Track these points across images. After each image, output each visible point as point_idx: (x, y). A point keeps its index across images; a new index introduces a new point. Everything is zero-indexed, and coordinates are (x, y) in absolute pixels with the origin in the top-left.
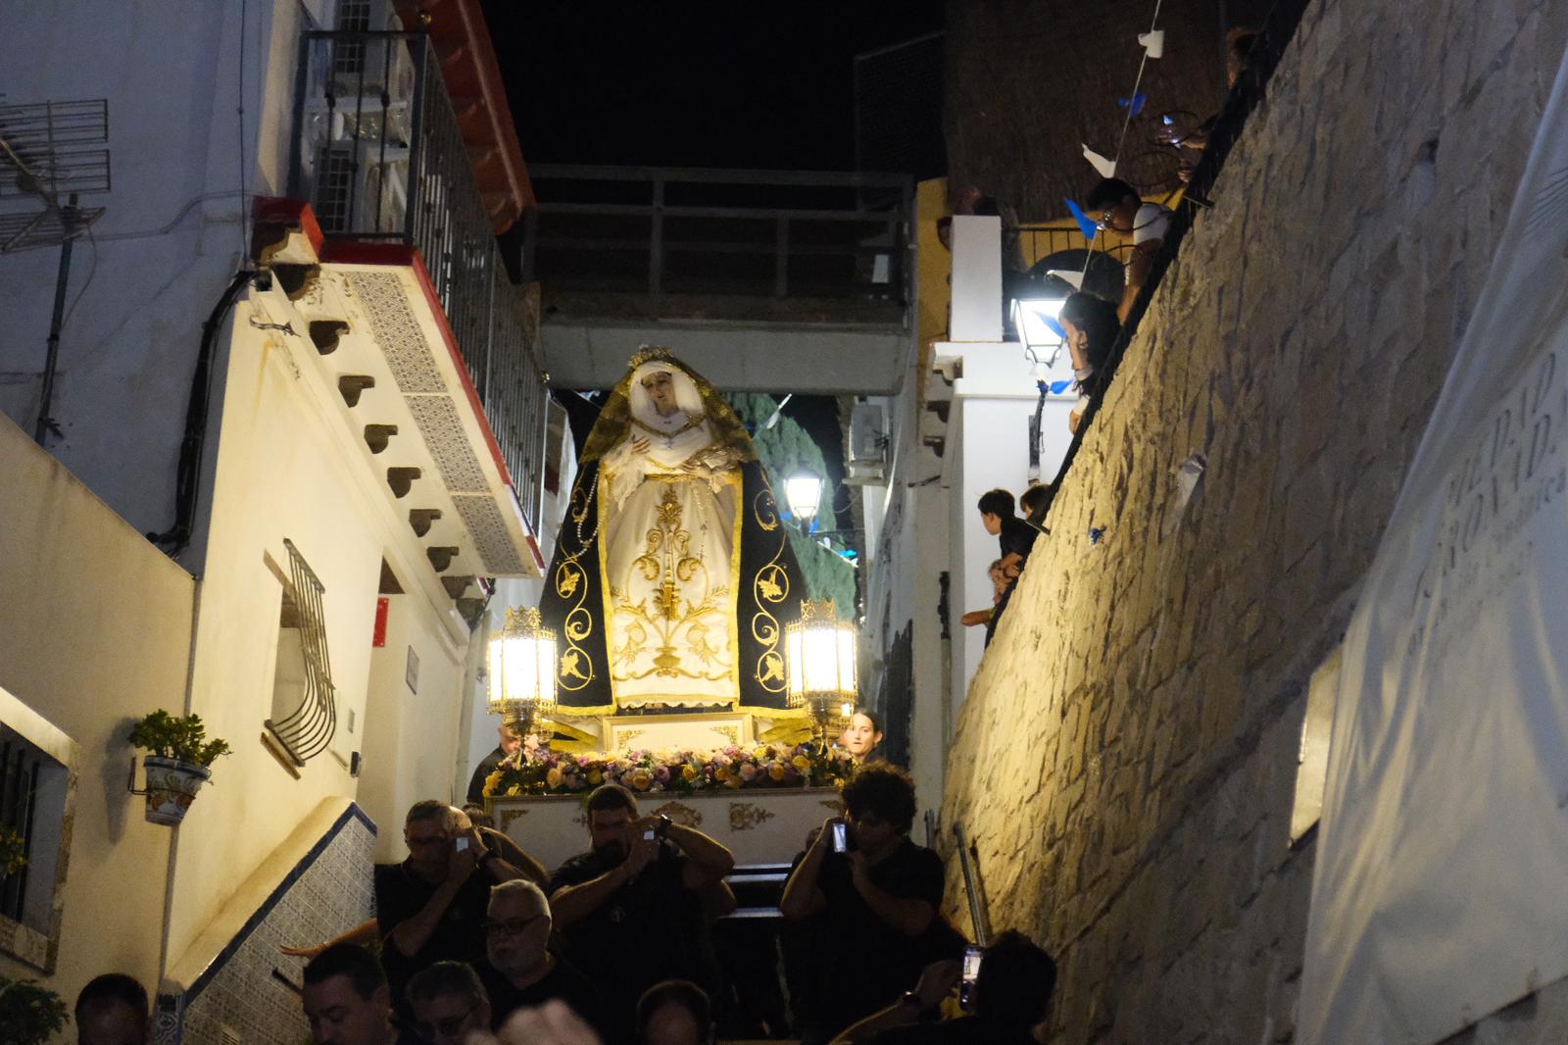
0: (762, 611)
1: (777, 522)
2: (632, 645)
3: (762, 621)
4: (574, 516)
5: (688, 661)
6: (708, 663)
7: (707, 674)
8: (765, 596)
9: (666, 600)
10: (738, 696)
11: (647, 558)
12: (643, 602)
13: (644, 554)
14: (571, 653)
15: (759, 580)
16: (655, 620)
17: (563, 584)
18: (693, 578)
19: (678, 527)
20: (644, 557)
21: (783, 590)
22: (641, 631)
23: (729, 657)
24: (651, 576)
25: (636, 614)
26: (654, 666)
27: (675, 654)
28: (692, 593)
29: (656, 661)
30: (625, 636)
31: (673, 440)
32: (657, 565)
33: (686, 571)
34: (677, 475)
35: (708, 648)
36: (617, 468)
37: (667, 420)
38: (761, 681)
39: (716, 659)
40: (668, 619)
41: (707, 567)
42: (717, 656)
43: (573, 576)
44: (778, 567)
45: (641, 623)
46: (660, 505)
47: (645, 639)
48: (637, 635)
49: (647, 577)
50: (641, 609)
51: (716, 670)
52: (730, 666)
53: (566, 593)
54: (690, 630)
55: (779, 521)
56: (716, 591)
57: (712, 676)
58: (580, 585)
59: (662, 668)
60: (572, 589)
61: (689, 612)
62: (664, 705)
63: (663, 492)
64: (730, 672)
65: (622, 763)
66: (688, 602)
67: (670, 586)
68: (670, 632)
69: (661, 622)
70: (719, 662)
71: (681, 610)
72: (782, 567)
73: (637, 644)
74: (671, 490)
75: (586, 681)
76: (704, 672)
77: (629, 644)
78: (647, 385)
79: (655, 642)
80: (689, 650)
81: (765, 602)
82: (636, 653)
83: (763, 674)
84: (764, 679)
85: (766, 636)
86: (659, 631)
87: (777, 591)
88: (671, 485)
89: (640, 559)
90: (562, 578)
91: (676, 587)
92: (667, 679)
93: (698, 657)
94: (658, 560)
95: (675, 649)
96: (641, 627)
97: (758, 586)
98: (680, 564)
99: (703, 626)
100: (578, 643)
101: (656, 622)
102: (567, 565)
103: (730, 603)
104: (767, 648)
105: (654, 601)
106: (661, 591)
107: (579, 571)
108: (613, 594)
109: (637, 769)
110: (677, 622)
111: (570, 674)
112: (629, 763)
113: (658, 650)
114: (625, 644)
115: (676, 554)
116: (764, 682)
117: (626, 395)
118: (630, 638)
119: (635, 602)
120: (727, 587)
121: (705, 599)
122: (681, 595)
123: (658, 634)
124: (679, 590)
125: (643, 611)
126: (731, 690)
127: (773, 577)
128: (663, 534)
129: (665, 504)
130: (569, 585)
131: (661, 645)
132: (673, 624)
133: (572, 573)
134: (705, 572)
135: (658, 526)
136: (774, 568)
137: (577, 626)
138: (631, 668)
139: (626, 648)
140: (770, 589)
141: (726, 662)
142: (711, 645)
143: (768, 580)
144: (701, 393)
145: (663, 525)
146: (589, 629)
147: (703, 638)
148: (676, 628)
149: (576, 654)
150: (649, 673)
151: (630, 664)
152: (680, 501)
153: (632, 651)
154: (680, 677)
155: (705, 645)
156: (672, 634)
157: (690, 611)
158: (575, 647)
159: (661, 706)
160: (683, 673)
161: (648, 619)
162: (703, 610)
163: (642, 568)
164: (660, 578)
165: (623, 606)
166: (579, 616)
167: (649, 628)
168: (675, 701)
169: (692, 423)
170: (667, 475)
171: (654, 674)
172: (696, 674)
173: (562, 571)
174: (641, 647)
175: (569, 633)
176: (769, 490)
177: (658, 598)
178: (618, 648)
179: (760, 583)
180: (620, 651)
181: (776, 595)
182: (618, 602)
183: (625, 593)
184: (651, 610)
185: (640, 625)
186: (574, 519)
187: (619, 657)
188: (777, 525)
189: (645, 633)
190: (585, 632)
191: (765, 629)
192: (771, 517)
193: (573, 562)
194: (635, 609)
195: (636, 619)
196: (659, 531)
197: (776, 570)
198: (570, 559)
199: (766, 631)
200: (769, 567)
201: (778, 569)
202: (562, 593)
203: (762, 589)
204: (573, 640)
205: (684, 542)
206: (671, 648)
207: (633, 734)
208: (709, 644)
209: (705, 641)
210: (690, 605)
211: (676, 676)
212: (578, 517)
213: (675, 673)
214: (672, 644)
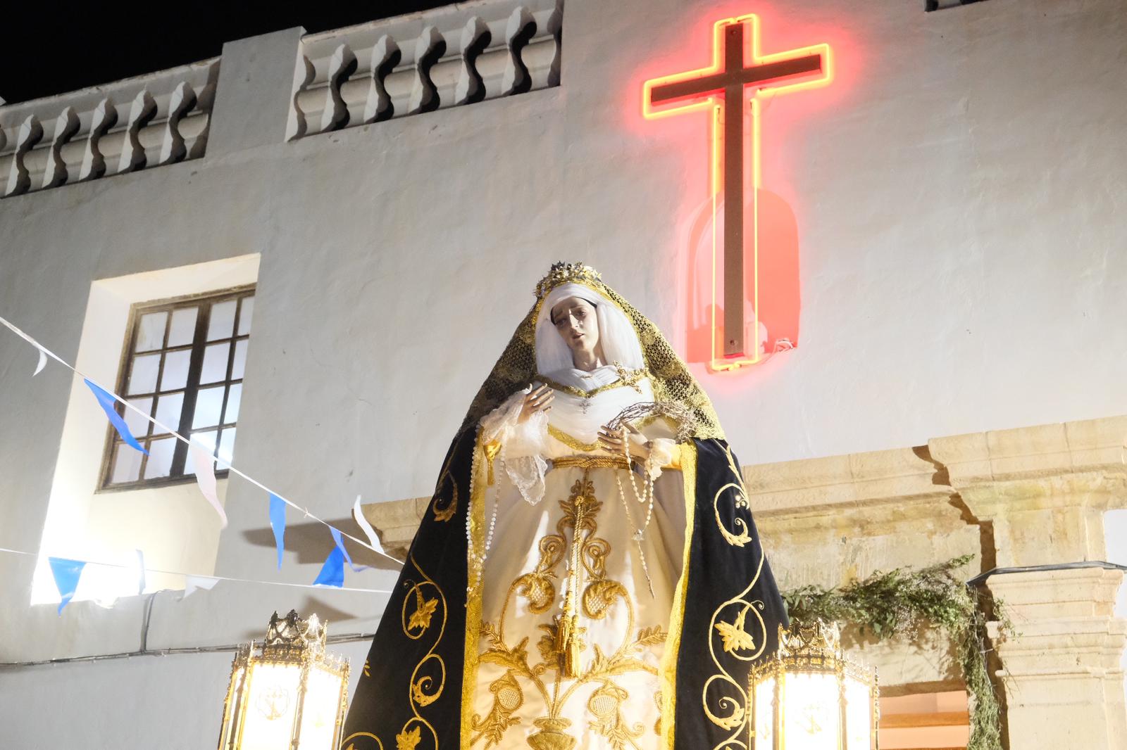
0: (721, 673)
1: (749, 536)
2: (498, 714)
3: (719, 690)
4: (436, 512)
8: (728, 648)
9: (559, 642)
11: (538, 578)
12: (524, 642)
13: (534, 571)
14: (411, 728)
15: (717, 621)
16: (538, 673)
17: (413, 618)
18: (607, 612)
19: (592, 533)
20: (533, 575)
21: (758, 642)
22: (514, 690)
23: (658, 746)
24: (539, 604)
25: (511, 662)
27: (566, 731)
28: (603, 635)
29: (532, 740)
30: (490, 698)
31: (590, 401)
32: (552, 587)
33: (595, 602)
34: (596, 458)
35: (623, 726)
37: (587, 373)
40: (560, 673)
41: (631, 595)
42: (638, 741)
43: (428, 605)
44: (749, 605)
45: (517, 678)
46: (566, 499)
47: (520, 703)
48: (507, 696)
49: (532, 606)
50: (519, 655)
53: (416, 631)
54: (593, 696)
55: (752, 533)
56: (645, 636)
58: (437, 617)
60: (425, 624)
61: (594, 667)
63: (574, 484)
66: (597, 648)
67: (568, 620)
68: (560, 695)
69: (549, 676)
72: (756, 606)
73: (508, 712)
74: (585, 479)
77: (494, 709)
80: (591, 726)
81: (726, 658)
82: (504, 728)
85: (728, 712)
86: (544, 693)
87: (747, 641)
88: (587, 471)
89: (524, 578)
90: (412, 608)
91: (578, 623)
93: (606, 739)
94: (556, 582)
96: (514, 683)
97: (716, 631)
98: (589, 589)
99: (617, 689)
100: (423, 711)
101: (541, 677)
102: (420, 587)
104: (727, 734)
105: (540, 643)
106: (554, 629)
107: (438, 597)
110: (574, 681)
113: (537, 722)
114: (489, 710)
115: (585, 574)
117: (528, 341)
118: (497, 702)
119: (510, 644)
120: (662, 631)
121: (626, 646)
122: (588, 639)
123: (540, 695)
124: (582, 630)
125: (522, 658)
127: (741, 619)
128: (566, 541)
129: (573, 499)
130: (421, 620)
131: (544, 714)
132: (566, 684)
133: (427, 600)
134: (629, 603)
135: (559, 530)
136: (743, 606)
137: (426, 682)
139: (489, 717)
140: (736, 637)
143: (732, 623)
144: (641, 340)
145: (567, 530)
146: (441, 688)
147: (615, 709)
148: (570, 691)
149: (418, 730)
151: (493, 744)
152: (598, 496)
153: (496, 727)
155: (619, 720)
156: (566, 695)
157: (599, 662)
158: (419, 718)
161: (526, 670)
163: (527, 592)
164: (554, 609)
165: (492, 650)
166: (432, 667)
167: (527, 685)
170: (581, 457)
173: (413, 597)
174: (510, 717)
175: (413, 695)
176: (740, 485)
177: (549, 639)
178: (477, 718)
179: (718, 626)
180: (479, 723)
181: (744, 649)
182: (486, 645)
183: (497, 631)
184: (534, 658)
185: (516, 682)
186: (435, 516)
187: (477, 733)
188: (750, 539)
189: (521, 695)
190: (435, 693)
191: (724, 701)
192: (742, 525)
193: (431, 582)
194: (508, 654)
195: (509, 671)
196: (560, 537)
197: (746, 609)
198: (426, 577)
199: (725, 705)
200: (735, 603)
201: (750, 608)
202: (410, 632)
203: (723, 637)
204: (417, 705)
205: (598, 556)
206: (560, 720)
208: (625, 720)
209: (618, 714)
210: (598, 654)
212: (443, 513)
214: (562, 715)
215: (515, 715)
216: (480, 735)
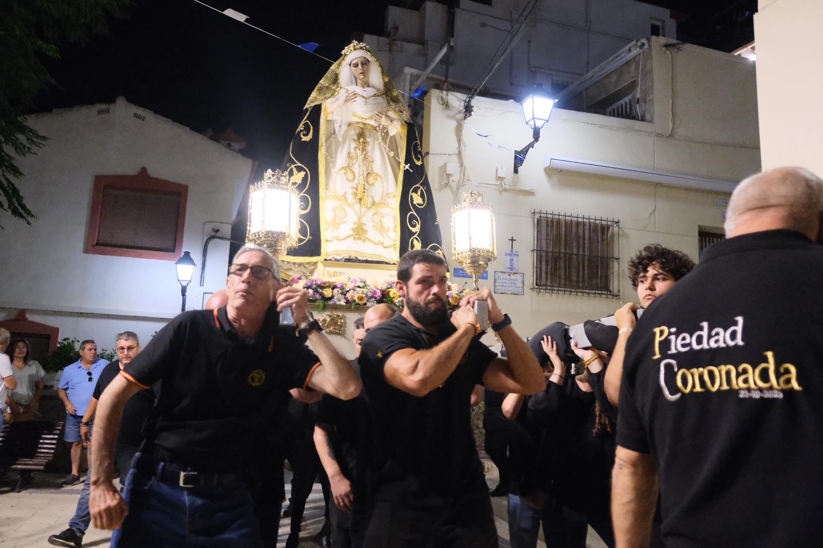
0: (412, 211)
2: (336, 219)
3: (412, 217)
4: (302, 136)
5: (372, 233)
6: (383, 237)
7: (382, 243)
8: (415, 202)
9: (359, 194)
10: (398, 259)
11: (348, 168)
12: (345, 193)
13: (346, 165)
15: (411, 192)
16: (352, 205)
17: (292, 178)
18: (376, 184)
19: (367, 153)
20: (346, 167)
21: (424, 201)
22: (343, 210)
23: (395, 236)
24: (350, 179)
25: (341, 200)
26: (351, 233)
27: (365, 228)
28: (376, 191)
29: (353, 229)
30: (332, 213)
31: (367, 100)
32: (354, 173)
33: (371, 180)
34: (365, 124)
35: (383, 227)
37: (366, 89)
39: (387, 235)
40: (361, 206)
41: (383, 179)
42: (388, 233)
43: (300, 174)
45: (344, 206)
46: (356, 139)
47: (346, 216)
48: (340, 213)
49: (348, 179)
50: (344, 197)
51: (387, 243)
52: (395, 240)
53: (294, 184)
54: (373, 215)
55: (423, 161)
56: (388, 194)
57: (384, 245)
58: (305, 179)
59: (357, 235)
60: (298, 182)
61: (372, 204)
62: (357, 258)
64: (395, 244)
66: (372, 198)
67: (363, 186)
68: (362, 213)
69: (357, 206)
70: (389, 237)
71: (368, 202)
72: (424, 188)
74: (362, 132)
75: (304, 240)
76: (381, 241)
77: (335, 217)
79: (352, 218)
80: (373, 226)
81: (414, 206)
82: (340, 225)
83: (412, 248)
85: (414, 226)
87: (421, 201)
88: (363, 129)
89: (344, 168)
90: (291, 175)
91: (365, 188)
92: (360, 242)
93: (378, 232)
94: (354, 171)
97: (411, 196)
98: (367, 175)
99: (381, 213)
100: (300, 216)
101: (354, 207)
102: (295, 167)
103: (395, 203)
104: (414, 234)
105: (352, 194)
106: (356, 189)
107: (305, 170)
110: (366, 209)
113: (354, 223)
114: (332, 217)
115: (365, 169)
118: (335, 215)
119: (340, 193)
120: (394, 194)
121: (382, 198)
122: (368, 193)
123: (354, 213)
124: (367, 190)
125: (345, 199)
126: (395, 254)
127: (419, 192)
128: (357, 155)
129: (359, 139)
130: (296, 179)
131: (356, 220)
132: (363, 209)
133: (299, 172)
134: (382, 182)
135: (354, 150)
137: (301, 205)
138: (336, 234)
139: (333, 220)
140: (417, 199)
141: (393, 238)
142: (385, 226)
143: (416, 193)
145: (358, 151)
146: (309, 208)
147: (380, 221)
148: (365, 212)
149: (299, 223)
150: (348, 237)
151: (335, 230)
152: (368, 139)
153: (336, 224)
154: (367, 242)
155: (382, 225)
157: (374, 203)
158: (299, 219)
159: (354, 258)
160: (369, 240)
161: (348, 204)
162: (381, 204)
163: (344, 173)
164: (356, 181)
165: (332, 195)
166: (303, 199)
167: (348, 209)
168: (364, 257)
169: (378, 94)
170: (361, 122)
171: (352, 238)
172: (377, 242)
173: (292, 170)
174: (342, 221)
176: (419, 142)
177: (354, 192)
178: (327, 220)
179: (412, 194)
181: (420, 204)
182: (329, 193)
183: (334, 188)
184: (351, 199)
185: (343, 208)
186: (302, 138)
187: (328, 226)
188: (421, 163)
189: (346, 213)
190: (307, 208)
191: (414, 222)
192: (419, 157)
193: (299, 164)
194: (340, 197)
195: (340, 204)
196: (355, 153)
197: (420, 189)
198: (297, 162)
200: (417, 186)
201: (422, 189)
202: (291, 184)
203: (413, 198)
205: (369, 163)
206: (363, 223)
207: (338, 274)
208: (384, 226)
209: (381, 223)
210: (373, 200)
211: (364, 241)
212: (306, 137)
213: (364, 240)
214: (363, 221)
215: (344, 220)
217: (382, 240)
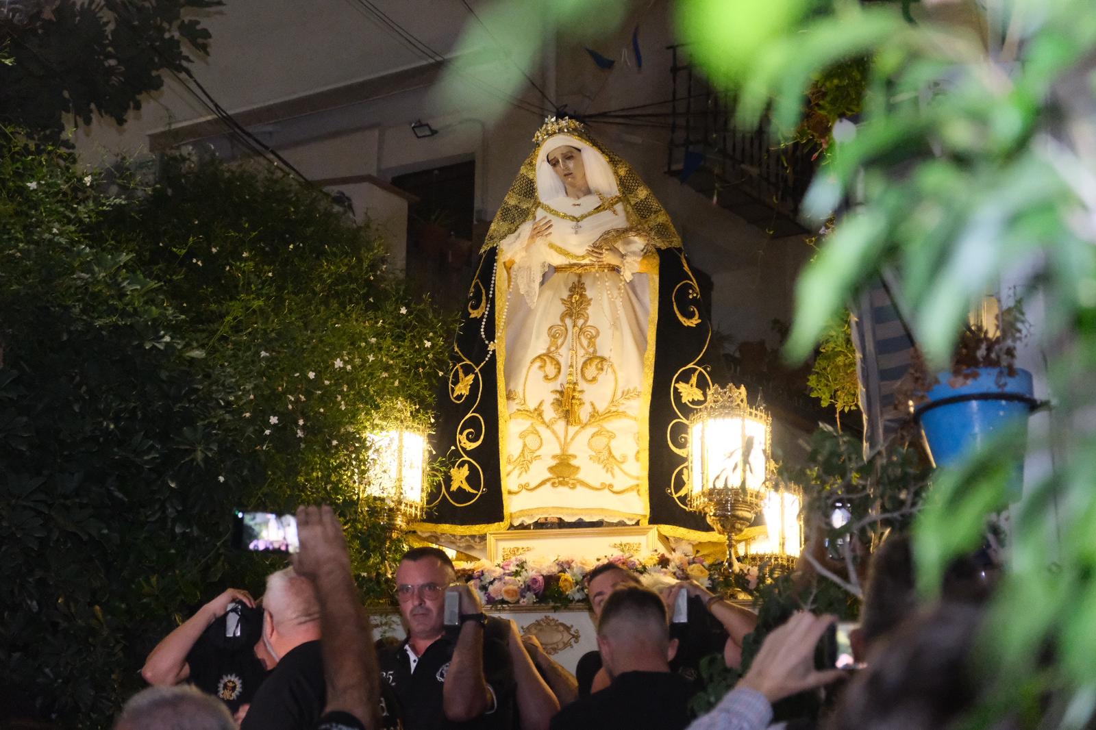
0: (679, 418)
1: (699, 318)
2: (526, 453)
3: (679, 428)
4: (470, 311)
5: (589, 471)
6: (613, 474)
7: (611, 486)
8: (684, 400)
9: (567, 403)
10: (647, 512)
11: (547, 357)
12: (541, 404)
13: (544, 352)
14: (462, 465)
15: (675, 383)
16: (552, 424)
17: (457, 388)
18: (600, 378)
19: (586, 321)
20: (544, 355)
21: (706, 395)
22: (536, 436)
23: (638, 469)
24: (551, 376)
25: (532, 417)
26: (548, 475)
27: (573, 462)
28: (596, 394)
29: (551, 469)
30: (520, 443)
31: (580, 223)
32: (558, 364)
33: (591, 371)
34: (586, 265)
35: (613, 457)
36: (516, 253)
37: (578, 202)
38: (675, 496)
39: (621, 469)
40: (568, 423)
41: (615, 366)
42: (623, 466)
43: (468, 378)
44: (700, 369)
45: (538, 428)
46: (566, 297)
47: (541, 444)
48: (532, 441)
49: (546, 377)
50: (538, 412)
51: (620, 483)
52: (638, 478)
53: (459, 397)
54: (592, 437)
55: (703, 316)
56: (626, 395)
57: (615, 489)
58: (474, 387)
59: (558, 477)
60: (466, 392)
61: (592, 416)
62: (560, 519)
63: (571, 285)
64: (638, 485)
65: (490, 571)
66: (592, 404)
67: (571, 386)
68: (570, 437)
69: (560, 425)
70: (626, 474)
71: (584, 413)
72: (705, 369)
73: (533, 452)
74: (579, 282)
76: (608, 483)
77: (523, 450)
78: (553, 162)
79: (551, 449)
80: (591, 458)
81: (683, 407)
82: (531, 463)
83: (677, 489)
84: (678, 495)
85: (685, 445)
86: (558, 438)
87: (698, 395)
88: (580, 276)
89: (539, 357)
90: (455, 381)
91: (579, 388)
92: (563, 490)
93: (601, 466)
94: (560, 358)
95: (574, 457)
96: (536, 432)
97: (676, 389)
98: (585, 363)
99: (608, 431)
100: (468, 453)
101: (555, 427)
102: (462, 366)
103: (641, 407)
104: (684, 458)
105: (553, 403)
106: (561, 393)
107: (475, 373)
108: (509, 397)
109: (507, 578)
110: (577, 428)
111: (460, 488)
112: (499, 571)
113: (554, 457)
114: (519, 450)
115: (581, 352)
116: (678, 498)
117: (531, 177)
118: (525, 445)
119: (532, 405)
120: (638, 390)
121: (613, 401)
122: (586, 398)
123: (554, 439)
124: (582, 392)
125: (540, 415)
126: (640, 505)
127: (694, 379)
128: (566, 330)
129: (571, 296)
130: (463, 388)
131: (558, 451)
132: (572, 430)
133: (466, 374)
134: (614, 371)
135: (562, 319)
136: (695, 370)
137: (469, 433)
138: (524, 479)
139: (520, 456)
140: (690, 392)
141: (634, 473)
142: (617, 454)
143: (687, 382)
144: (616, 173)
145: (567, 320)
146: (482, 437)
147: (607, 446)
148: (576, 433)
149: (466, 466)
150: (543, 483)
151: (524, 473)
152: (589, 293)
153: (525, 462)
154: (579, 488)
155: (610, 453)
156: (572, 439)
157: (595, 415)
158: (466, 458)
159: (556, 521)
160: (583, 484)
161: (544, 422)
162: (610, 414)
163: (541, 367)
164: (562, 378)
165: (519, 410)
166: (473, 423)
167: (545, 433)
168: (573, 515)
169: (605, 206)
170: (575, 265)
171: (548, 485)
172: (598, 485)
173: (457, 373)
174: (535, 455)
175: (460, 442)
176: (692, 281)
177: (558, 400)
178: (511, 457)
179: (677, 385)
180: (513, 460)
181: (696, 400)
182: (514, 406)
183: (521, 396)
184: (549, 413)
185: (536, 431)
186: (470, 314)
187: (512, 467)
188: (699, 321)
189: (541, 439)
190: (478, 440)
191: (682, 437)
192: (694, 311)
193: (468, 362)
194: (531, 413)
195: (532, 424)
196: (563, 326)
197: (698, 372)
198: (465, 359)
199: (683, 440)
200: (689, 368)
201: (701, 371)
202: (456, 398)
203: (681, 393)
204: (464, 449)
205: (590, 339)
206: (570, 455)
207: (521, 551)
208: (614, 453)
209: (609, 448)
210: (594, 408)
211: (573, 487)
212: (475, 311)
213: (573, 484)
214: (571, 452)
215: (537, 453)
216: (514, 468)
217: (608, 479)
